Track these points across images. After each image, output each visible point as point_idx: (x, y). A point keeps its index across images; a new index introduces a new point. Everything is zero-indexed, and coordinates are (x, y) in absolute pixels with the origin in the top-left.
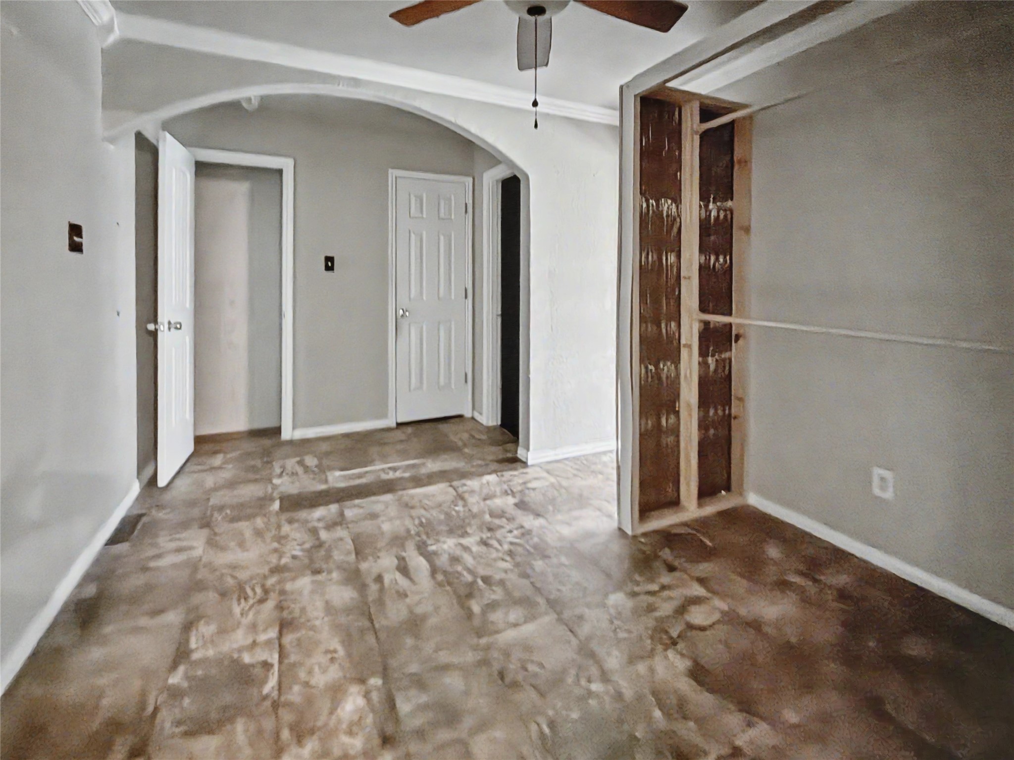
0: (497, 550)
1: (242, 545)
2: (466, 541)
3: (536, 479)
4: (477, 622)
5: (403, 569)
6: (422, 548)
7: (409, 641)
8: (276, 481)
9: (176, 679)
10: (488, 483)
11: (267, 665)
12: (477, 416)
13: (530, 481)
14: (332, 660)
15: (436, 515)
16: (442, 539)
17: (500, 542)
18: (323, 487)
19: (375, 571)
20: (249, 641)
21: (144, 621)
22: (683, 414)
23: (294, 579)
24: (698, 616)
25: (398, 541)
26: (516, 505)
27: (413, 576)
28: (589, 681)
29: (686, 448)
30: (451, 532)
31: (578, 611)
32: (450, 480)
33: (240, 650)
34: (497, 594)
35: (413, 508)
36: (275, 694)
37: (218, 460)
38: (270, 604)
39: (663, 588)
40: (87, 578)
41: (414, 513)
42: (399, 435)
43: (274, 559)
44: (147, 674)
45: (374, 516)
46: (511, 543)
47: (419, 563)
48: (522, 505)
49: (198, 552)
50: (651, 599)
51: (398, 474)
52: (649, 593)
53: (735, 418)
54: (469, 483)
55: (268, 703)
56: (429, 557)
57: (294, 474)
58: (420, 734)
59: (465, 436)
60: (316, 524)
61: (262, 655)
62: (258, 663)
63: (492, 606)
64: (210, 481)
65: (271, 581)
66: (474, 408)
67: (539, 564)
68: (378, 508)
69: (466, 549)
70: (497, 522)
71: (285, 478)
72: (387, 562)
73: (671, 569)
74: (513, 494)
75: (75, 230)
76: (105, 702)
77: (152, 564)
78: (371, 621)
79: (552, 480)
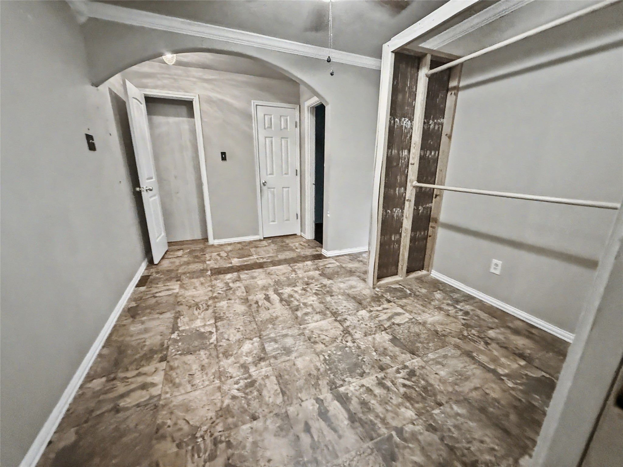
0: (310, 293)
1: (195, 288)
2: (296, 289)
3: (330, 263)
4: (299, 320)
5: (267, 298)
6: (276, 292)
7: (270, 326)
8: (208, 262)
9: (174, 336)
10: (307, 265)
11: (211, 333)
12: (303, 234)
13: (326, 264)
14: (238, 331)
15: (283, 278)
16: (285, 288)
17: (311, 289)
18: (230, 265)
19: (255, 299)
20: (203, 324)
21: (157, 316)
22: (403, 234)
23: (219, 302)
24: (397, 320)
25: (265, 288)
26: (320, 275)
27: (271, 302)
28: (347, 342)
29: (403, 251)
30: (289, 285)
31: (345, 317)
32: (289, 264)
33: (199, 327)
34: (309, 310)
35: (272, 275)
36: (215, 342)
37: (180, 253)
38: (210, 310)
39: (384, 309)
40: (130, 300)
41: (272, 277)
42: (265, 243)
43: (210, 294)
44: (162, 334)
45: (253, 278)
46: (316, 290)
47: (274, 297)
48: (323, 275)
49: (176, 291)
50: (378, 313)
51: (265, 260)
52: (377, 311)
53: (430, 236)
54: (298, 265)
55: (213, 345)
56: (279, 295)
57: (216, 260)
58: (275, 358)
59: (297, 244)
60: (229, 281)
61: (209, 329)
62: (207, 332)
63: (306, 314)
64: (177, 261)
65: (210, 302)
66: (301, 231)
67: (328, 299)
68: (255, 274)
69: (296, 292)
70: (310, 281)
71: (212, 261)
72: (260, 296)
73: (389, 301)
74: (319, 270)
75: (89, 138)
76: (147, 343)
77: (157, 295)
78: (254, 319)
79: (338, 264)
